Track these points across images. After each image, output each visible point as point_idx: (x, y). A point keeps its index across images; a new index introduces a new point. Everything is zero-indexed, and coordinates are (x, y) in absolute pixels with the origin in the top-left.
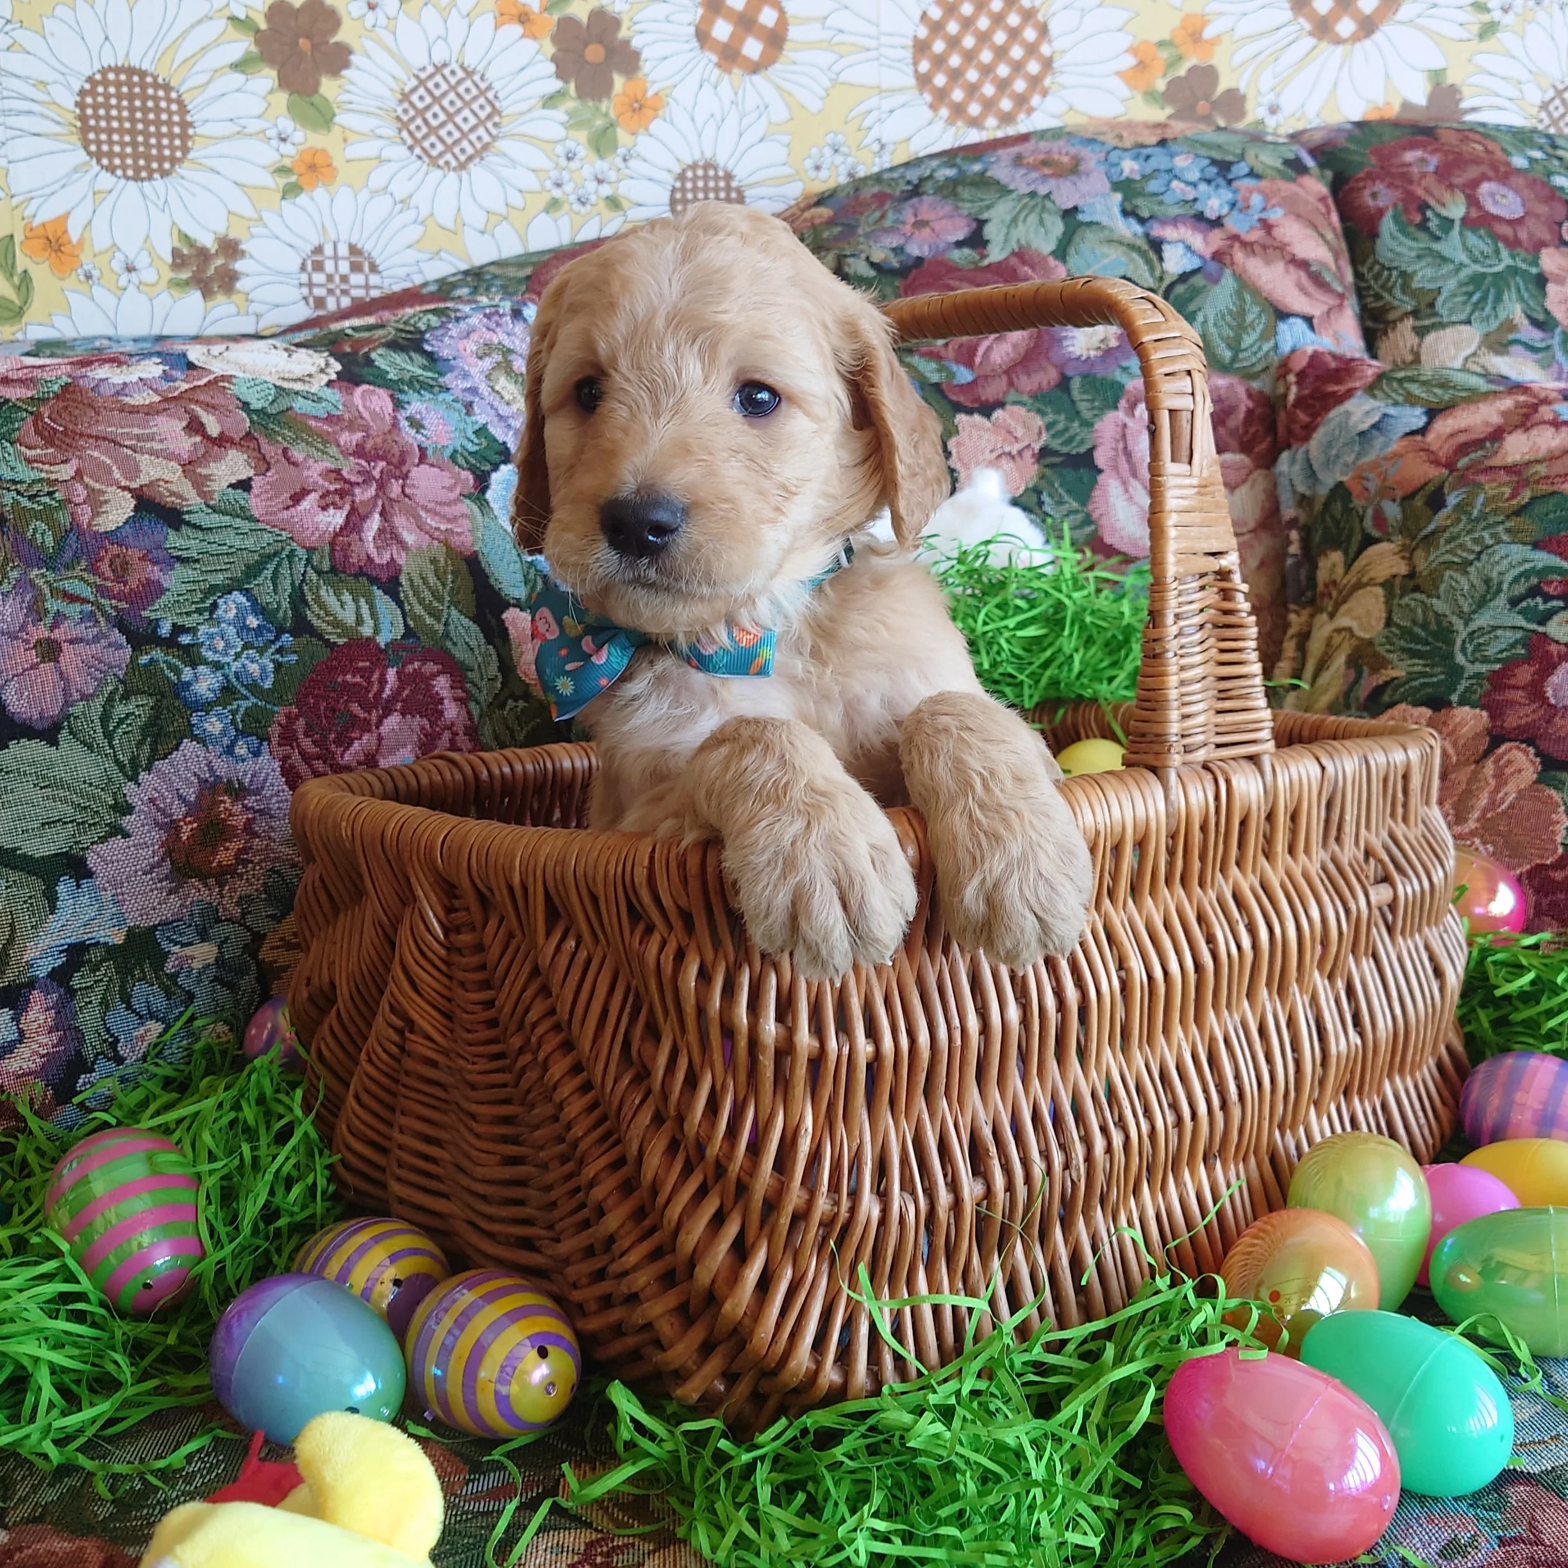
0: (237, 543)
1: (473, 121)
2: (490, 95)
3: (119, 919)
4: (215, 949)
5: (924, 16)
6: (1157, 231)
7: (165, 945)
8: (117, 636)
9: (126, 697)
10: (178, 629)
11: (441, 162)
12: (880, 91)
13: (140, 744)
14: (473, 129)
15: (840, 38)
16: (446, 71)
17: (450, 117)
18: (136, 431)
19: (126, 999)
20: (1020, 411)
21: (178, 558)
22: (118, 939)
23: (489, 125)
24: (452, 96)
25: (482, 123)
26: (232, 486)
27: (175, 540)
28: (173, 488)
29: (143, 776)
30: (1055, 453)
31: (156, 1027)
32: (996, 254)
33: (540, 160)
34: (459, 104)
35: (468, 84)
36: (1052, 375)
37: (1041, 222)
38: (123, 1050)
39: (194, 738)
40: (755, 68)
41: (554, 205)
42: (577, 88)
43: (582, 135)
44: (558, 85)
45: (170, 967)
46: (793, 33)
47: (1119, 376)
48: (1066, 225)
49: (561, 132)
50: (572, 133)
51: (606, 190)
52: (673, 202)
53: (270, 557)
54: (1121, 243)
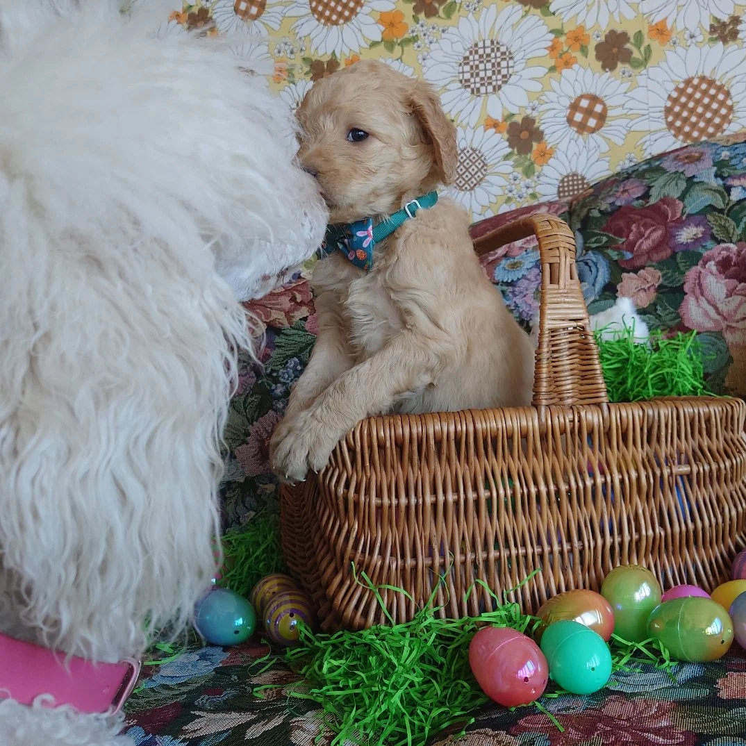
0: (298, 340)
1: (476, 170)
2: (483, 158)
3: (243, 474)
4: (274, 486)
5: (669, 97)
6: (730, 182)
7: (257, 484)
8: (253, 374)
9: (252, 395)
10: (273, 371)
11: (464, 188)
12: (650, 132)
13: (256, 411)
14: (476, 173)
15: (631, 112)
16: (465, 151)
17: (467, 169)
18: (274, 302)
19: (243, 502)
20: (651, 269)
21: (277, 346)
22: (242, 480)
23: (482, 170)
24: (468, 161)
25: (479, 170)
26: (300, 319)
27: (278, 339)
28: (280, 321)
29: (255, 423)
30: (666, 287)
31: (252, 514)
32: (652, 201)
33: (502, 181)
34: (470, 164)
35: (474, 155)
36: (669, 252)
37: (677, 185)
38: (242, 520)
39: (273, 410)
40: (593, 131)
41: (509, 200)
42: (518, 151)
43: (520, 169)
44: (510, 150)
45: (259, 492)
46: (610, 113)
47: (700, 250)
48: (687, 185)
49: (511, 169)
50: (516, 169)
51: (530, 191)
52: (559, 192)
53: (309, 345)
54: (711, 190)
